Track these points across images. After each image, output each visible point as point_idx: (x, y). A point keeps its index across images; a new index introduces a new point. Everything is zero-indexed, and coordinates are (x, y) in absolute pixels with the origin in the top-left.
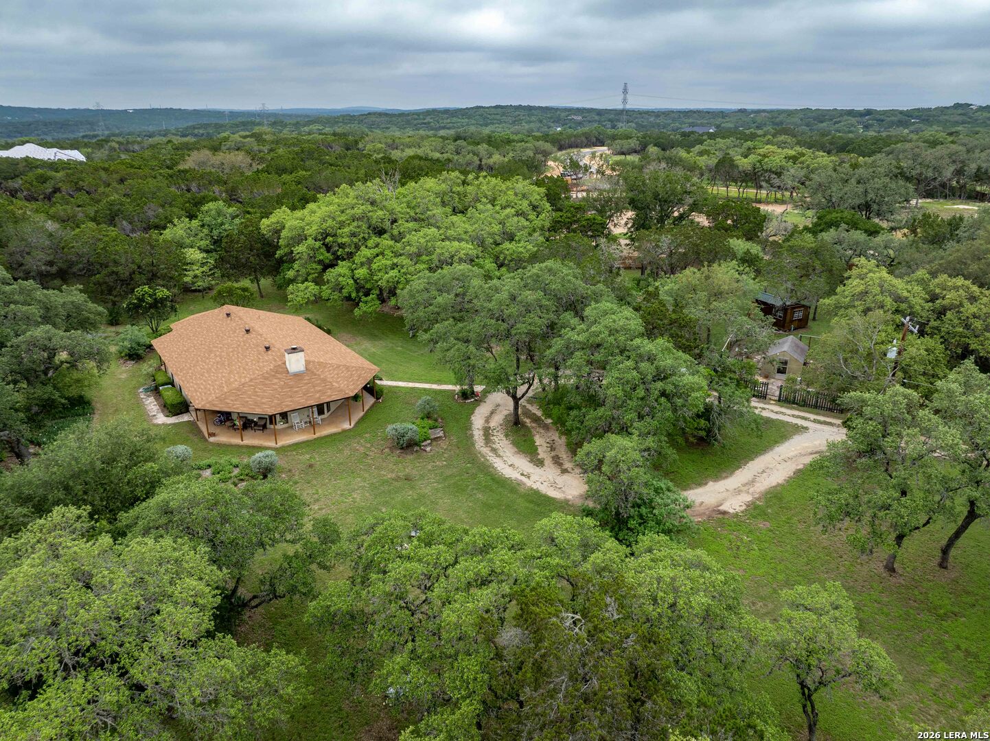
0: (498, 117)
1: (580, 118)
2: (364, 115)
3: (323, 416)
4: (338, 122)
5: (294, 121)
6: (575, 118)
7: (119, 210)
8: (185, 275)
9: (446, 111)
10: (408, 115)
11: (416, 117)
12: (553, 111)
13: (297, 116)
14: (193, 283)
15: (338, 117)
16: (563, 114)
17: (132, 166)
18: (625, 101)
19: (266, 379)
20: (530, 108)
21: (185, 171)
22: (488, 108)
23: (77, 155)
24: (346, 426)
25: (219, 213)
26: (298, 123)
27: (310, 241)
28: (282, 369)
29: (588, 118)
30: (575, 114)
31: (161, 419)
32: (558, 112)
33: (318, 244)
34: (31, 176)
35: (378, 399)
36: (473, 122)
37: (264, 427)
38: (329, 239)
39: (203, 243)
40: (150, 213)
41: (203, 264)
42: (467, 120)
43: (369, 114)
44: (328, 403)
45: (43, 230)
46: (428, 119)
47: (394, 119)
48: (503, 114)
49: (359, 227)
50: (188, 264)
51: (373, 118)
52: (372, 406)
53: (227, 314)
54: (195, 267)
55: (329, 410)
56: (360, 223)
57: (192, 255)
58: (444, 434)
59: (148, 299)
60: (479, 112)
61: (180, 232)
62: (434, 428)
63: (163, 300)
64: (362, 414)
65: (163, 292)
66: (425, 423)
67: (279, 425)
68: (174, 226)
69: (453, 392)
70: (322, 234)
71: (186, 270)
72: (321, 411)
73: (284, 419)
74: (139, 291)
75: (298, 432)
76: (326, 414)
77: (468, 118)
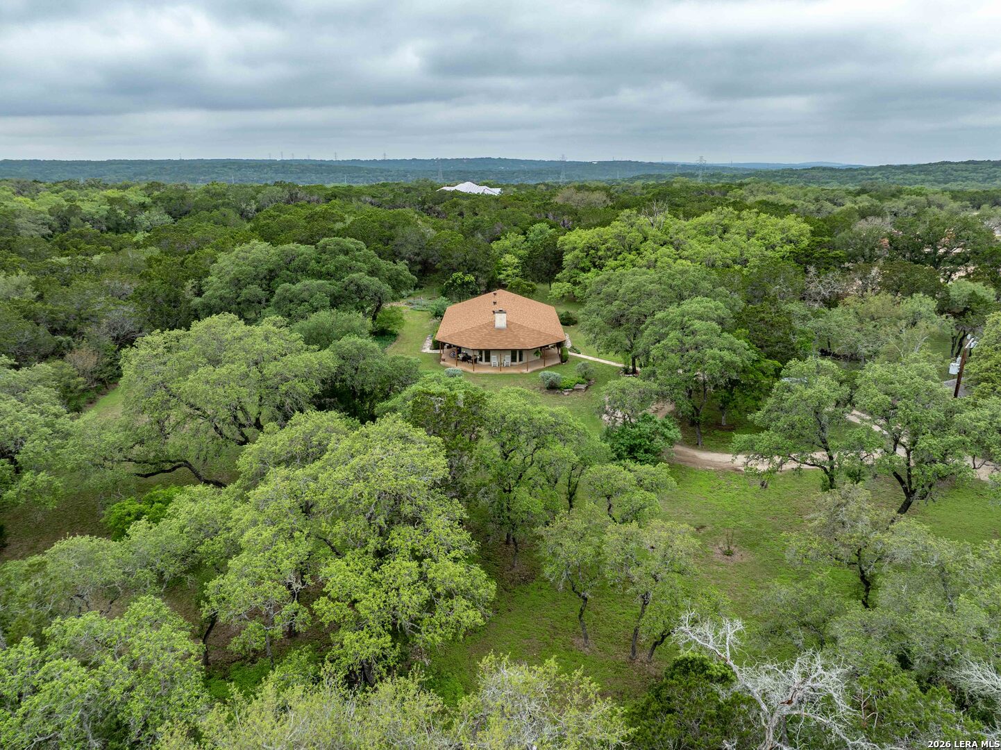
0: (966, 174)
2: (808, 169)
3: (514, 363)
4: (776, 176)
5: (732, 174)
8: (502, 273)
9: (904, 168)
10: (856, 170)
11: (864, 172)
13: (736, 169)
17: (518, 199)
19: (481, 328)
21: (550, 203)
22: (957, 163)
23: (496, 191)
26: (735, 176)
28: (493, 322)
31: (426, 350)
33: (582, 255)
35: (562, 362)
37: (475, 361)
39: (522, 252)
40: (498, 229)
41: (517, 267)
42: (923, 176)
43: (813, 168)
44: (521, 351)
46: (878, 175)
47: (838, 174)
48: (975, 170)
49: (615, 243)
50: (506, 266)
51: (814, 173)
52: (555, 365)
53: (495, 294)
54: (509, 268)
55: (520, 360)
56: (616, 241)
57: (509, 258)
58: (587, 388)
59: (459, 281)
60: (944, 168)
61: (507, 243)
62: (582, 383)
63: (468, 283)
64: (543, 367)
65: (470, 278)
66: (577, 379)
67: (483, 363)
68: (506, 238)
69: (620, 368)
70: (589, 247)
71: (504, 270)
72: (514, 359)
73: (488, 359)
74: (455, 275)
75: (492, 369)
76: (518, 363)
77: (926, 175)
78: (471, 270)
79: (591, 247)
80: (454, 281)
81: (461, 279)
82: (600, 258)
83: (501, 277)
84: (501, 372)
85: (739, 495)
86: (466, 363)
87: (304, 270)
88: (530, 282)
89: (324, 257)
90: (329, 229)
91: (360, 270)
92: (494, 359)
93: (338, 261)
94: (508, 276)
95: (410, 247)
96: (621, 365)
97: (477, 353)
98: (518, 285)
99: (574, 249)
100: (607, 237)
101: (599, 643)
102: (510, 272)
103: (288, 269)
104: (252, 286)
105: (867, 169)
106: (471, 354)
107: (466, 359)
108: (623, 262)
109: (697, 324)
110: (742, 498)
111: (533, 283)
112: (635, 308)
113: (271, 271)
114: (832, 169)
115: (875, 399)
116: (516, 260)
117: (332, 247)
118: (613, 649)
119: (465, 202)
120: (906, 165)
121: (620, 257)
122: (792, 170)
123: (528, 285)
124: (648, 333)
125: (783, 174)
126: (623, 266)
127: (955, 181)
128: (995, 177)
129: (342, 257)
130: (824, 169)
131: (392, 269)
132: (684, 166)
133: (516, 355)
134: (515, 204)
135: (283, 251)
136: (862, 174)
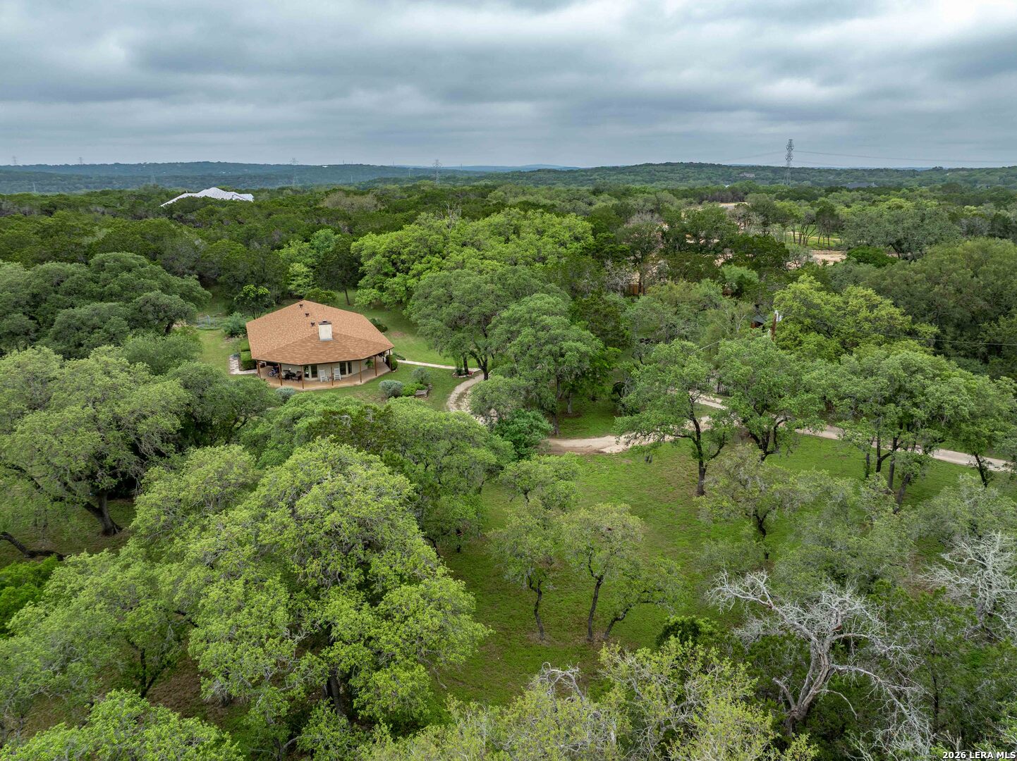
0: (666, 174)
1: (752, 176)
2: (534, 171)
3: (344, 376)
4: (507, 178)
5: (465, 176)
6: (748, 175)
7: (254, 234)
8: (291, 284)
9: (615, 169)
12: (726, 169)
13: (467, 172)
14: (296, 291)
15: (508, 174)
16: (735, 172)
18: (789, 157)
19: (304, 342)
20: (701, 166)
21: (320, 209)
23: (249, 197)
24: (358, 383)
25: (327, 238)
26: (469, 178)
27: (378, 257)
28: (316, 336)
29: (761, 176)
30: (747, 172)
31: (237, 372)
32: (731, 170)
33: (384, 260)
34: (203, 210)
35: (392, 370)
36: (639, 178)
37: (300, 378)
38: (394, 256)
39: (309, 261)
40: (277, 237)
41: (307, 276)
42: (633, 177)
43: (539, 170)
44: (349, 363)
45: (190, 243)
46: (595, 176)
48: (672, 171)
49: (417, 247)
50: (294, 276)
51: (541, 175)
52: (386, 374)
53: (301, 305)
54: (299, 278)
55: (350, 372)
56: (418, 244)
57: (298, 267)
58: (428, 393)
59: (252, 295)
60: (648, 169)
61: (293, 251)
62: (422, 389)
63: (263, 296)
64: (374, 377)
65: (263, 290)
66: (416, 386)
67: (310, 379)
68: (290, 246)
69: (453, 371)
70: (389, 252)
71: (294, 280)
72: (343, 372)
73: (315, 374)
74: (246, 288)
75: (322, 384)
76: (347, 375)
77: (635, 175)
78: (261, 281)
79: (392, 252)
80: (246, 295)
81: (254, 292)
82: (403, 262)
83: (291, 287)
84: (333, 387)
85: (612, 474)
86: (290, 381)
87: (79, 293)
88: (329, 291)
89: (103, 275)
90: (77, 245)
91: (151, 289)
92: (322, 374)
93: (122, 280)
94: (299, 285)
95: (184, 260)
96: (454, 368)
97: (302, 370)
98: (317, 295)
99: (374, 254)
100: (407, 241)
101: (554, 633)
102: (300, 282)
103: (56, 292)
104: (15, 316)
105: (586, 170)
106: (294, 371)
107: (289, 376)
108: (429, 265)
109: (548, 320)
110: (615, 476)
111: (332, 292)
112: (475, 309)
113: (34, 296)
114: (555, 171)
115: (741, 371)
116: (306, 269)
117: (112, 264)
118: (569, 635)
119: (224, 210)
120: (617, 167)
121: (424, 260)
122: (520, 172)
123: (328, 295)
124: (499, 332)
125: (513, 176)
126: (431, 268)
127: (659, 180)
128: (688, 176)
129: (125, 275)
130: (549, 171)
131: (182, 285)
132: (416, 170)
133: (345, 367)
134: (281, 210)
135: (47, 272)
136: (582, 176)
